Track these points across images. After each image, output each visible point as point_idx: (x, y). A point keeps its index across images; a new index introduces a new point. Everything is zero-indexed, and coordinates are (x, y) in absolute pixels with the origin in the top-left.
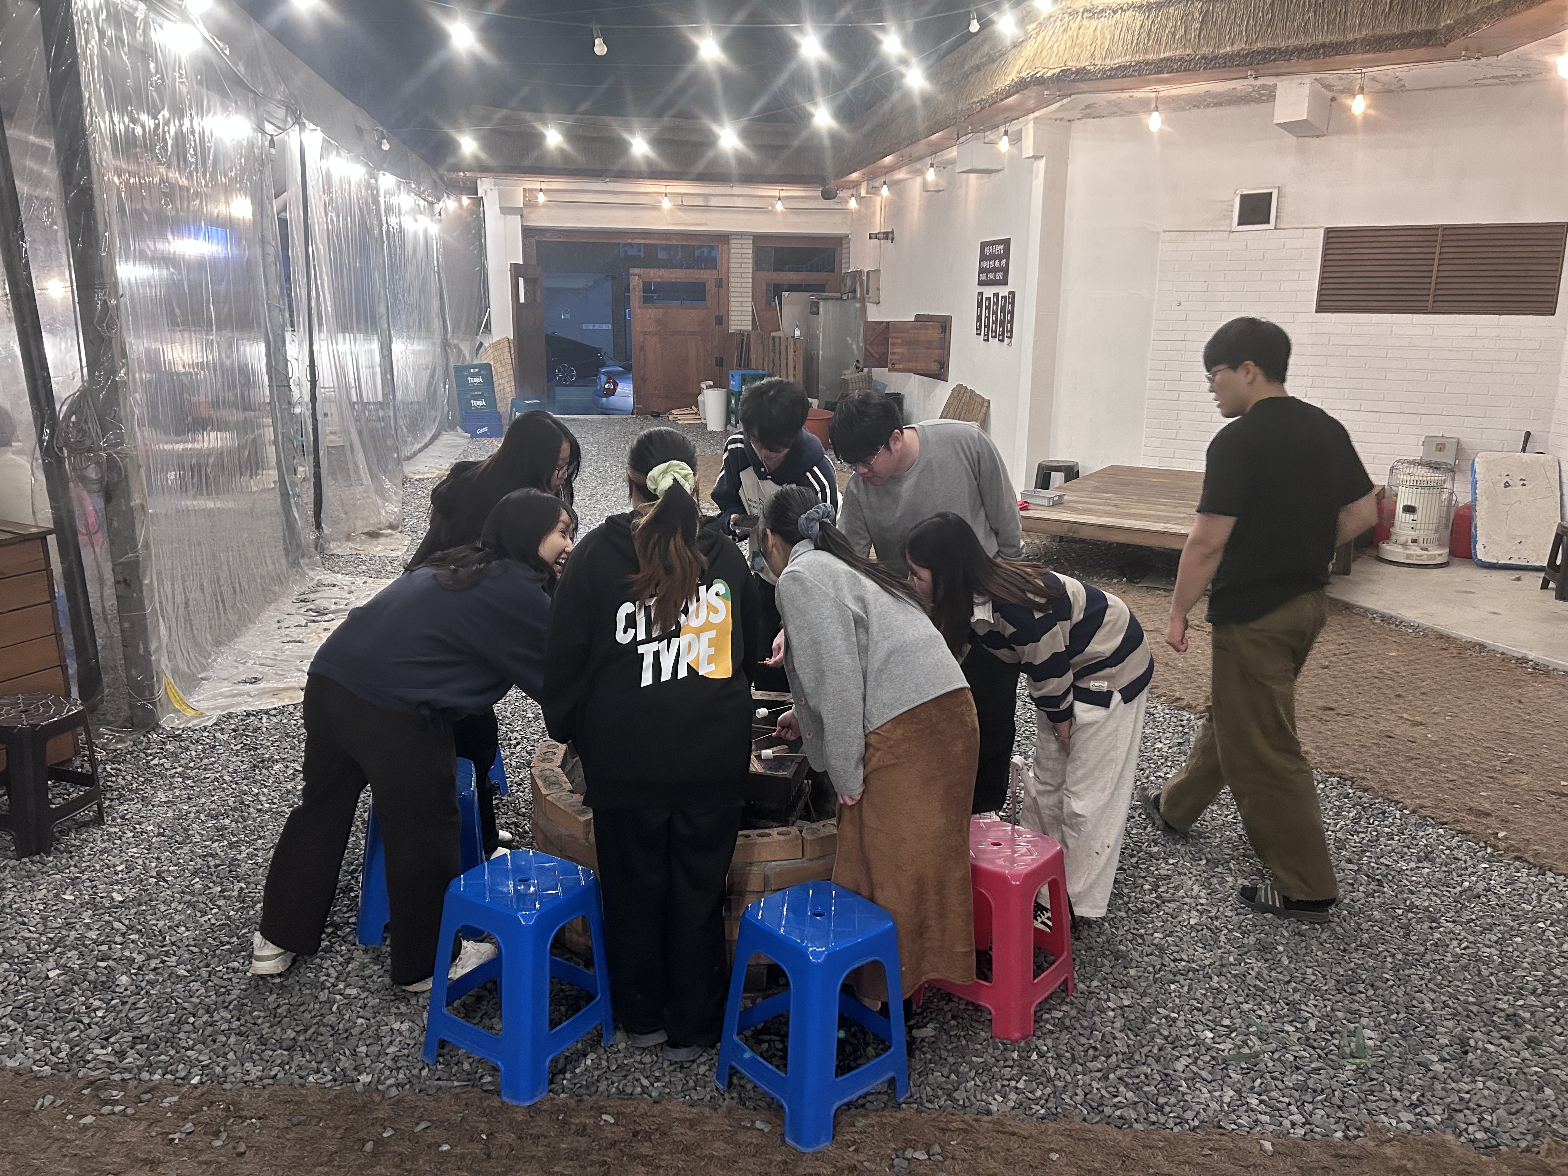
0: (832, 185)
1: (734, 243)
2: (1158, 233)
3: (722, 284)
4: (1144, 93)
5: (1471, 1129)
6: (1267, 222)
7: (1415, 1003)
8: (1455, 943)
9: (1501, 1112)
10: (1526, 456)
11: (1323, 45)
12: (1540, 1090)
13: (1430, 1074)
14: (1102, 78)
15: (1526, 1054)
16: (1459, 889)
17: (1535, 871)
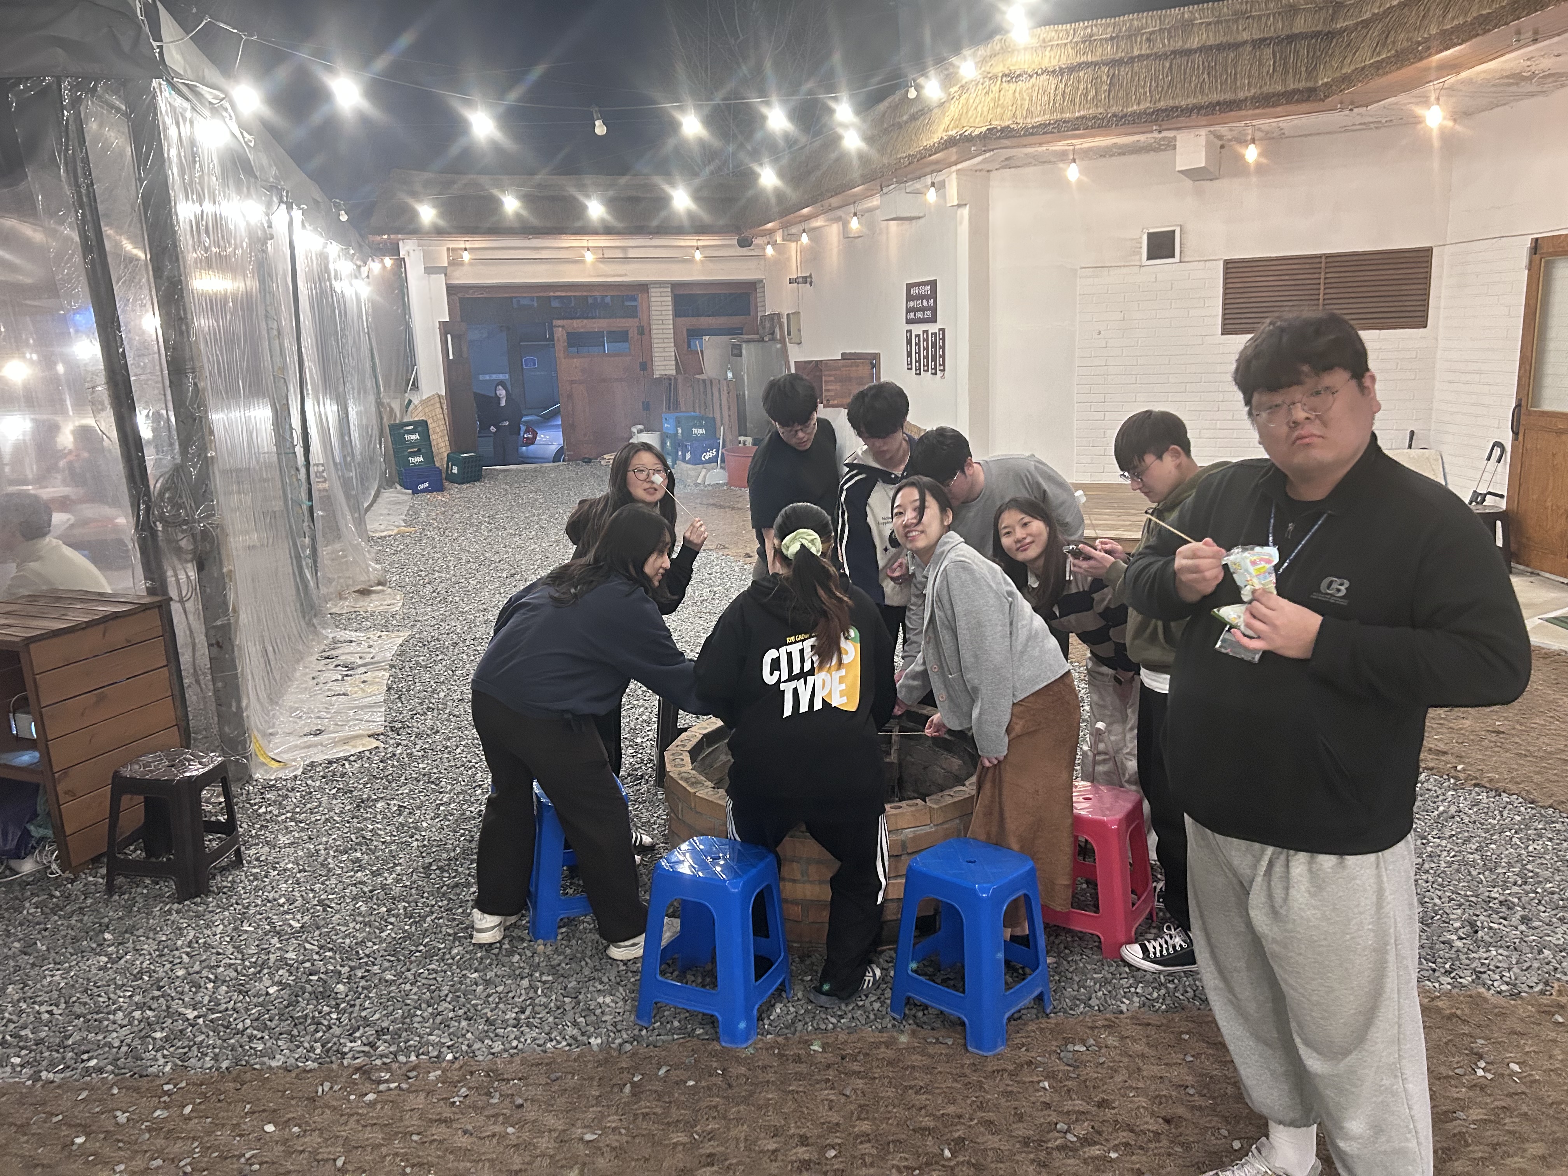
0: (747, 234)
1: (654, 292)
2: (1076, 270)
3: (644, 331)
4: (1060, 146)
5: (1496, 984)
6: (1173, 256)
7: (1426, 900)
8: (1445, 853)
9: (1516, 969)
10: (1413, 452)
11: (1218, 103)
12: (1540, 952)
13: (1454, 949)
14: (1025, 135)
15: (1523, 927)
16: (1436, 813)
17: (1493, 793)
